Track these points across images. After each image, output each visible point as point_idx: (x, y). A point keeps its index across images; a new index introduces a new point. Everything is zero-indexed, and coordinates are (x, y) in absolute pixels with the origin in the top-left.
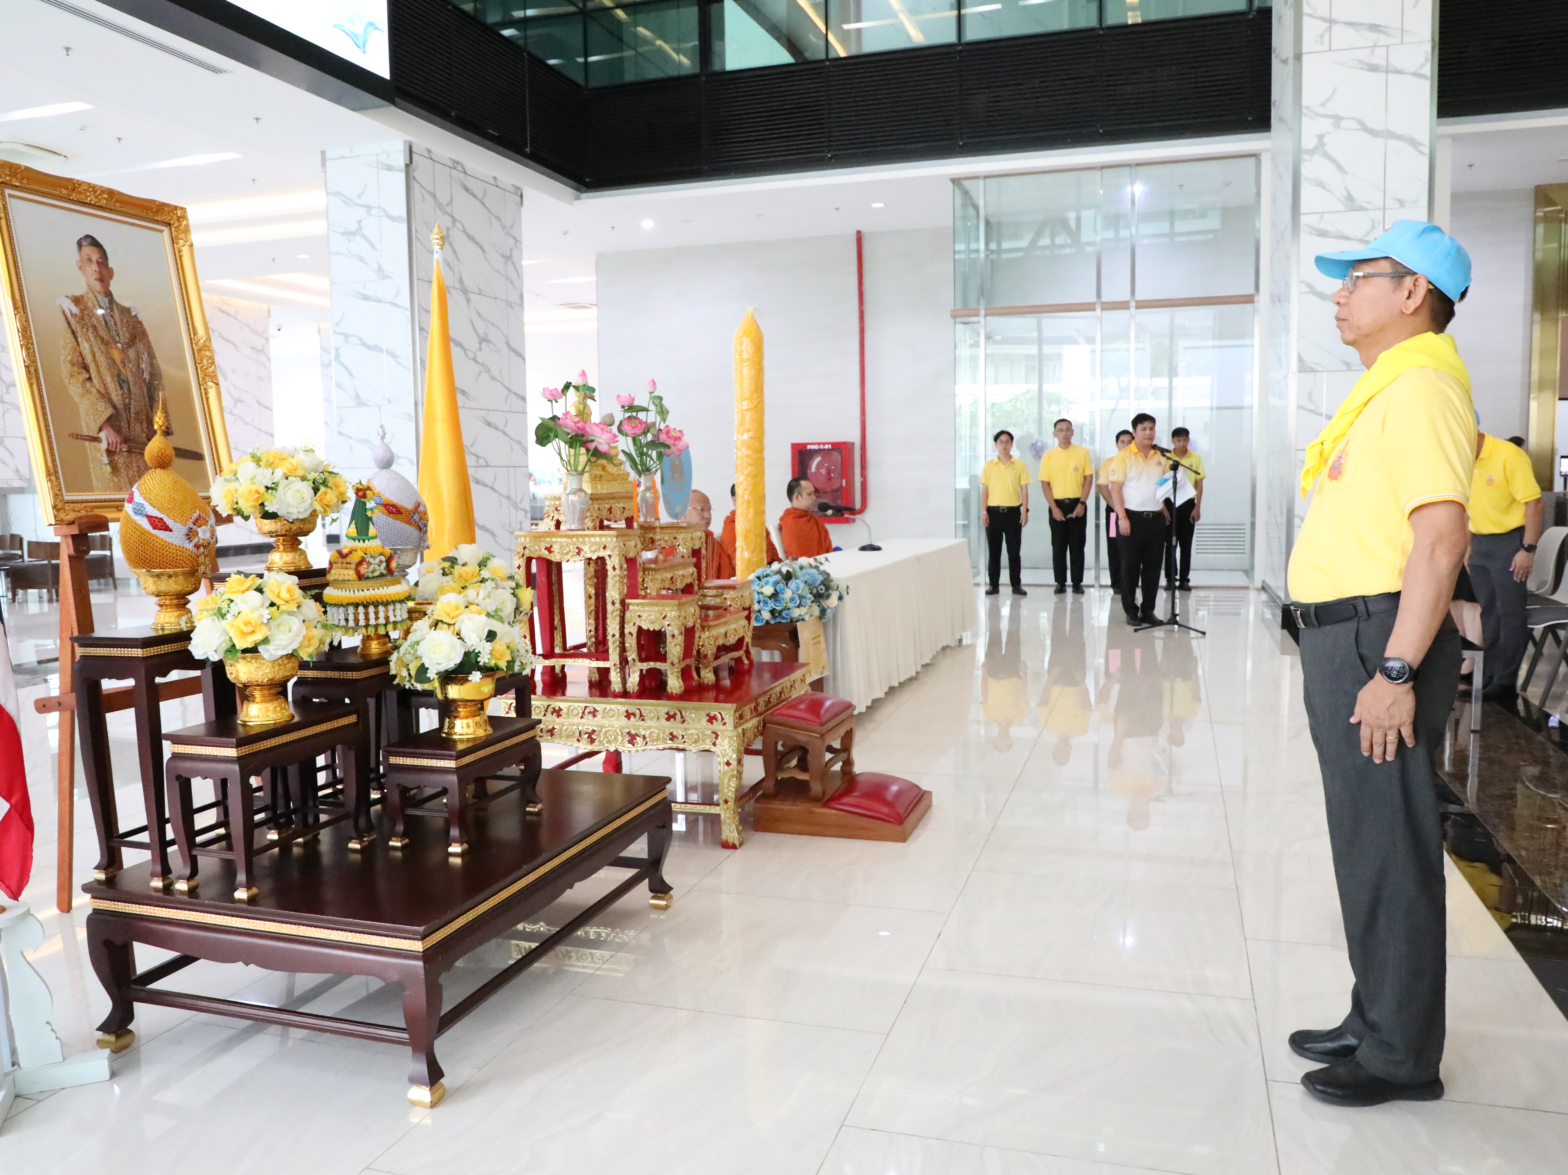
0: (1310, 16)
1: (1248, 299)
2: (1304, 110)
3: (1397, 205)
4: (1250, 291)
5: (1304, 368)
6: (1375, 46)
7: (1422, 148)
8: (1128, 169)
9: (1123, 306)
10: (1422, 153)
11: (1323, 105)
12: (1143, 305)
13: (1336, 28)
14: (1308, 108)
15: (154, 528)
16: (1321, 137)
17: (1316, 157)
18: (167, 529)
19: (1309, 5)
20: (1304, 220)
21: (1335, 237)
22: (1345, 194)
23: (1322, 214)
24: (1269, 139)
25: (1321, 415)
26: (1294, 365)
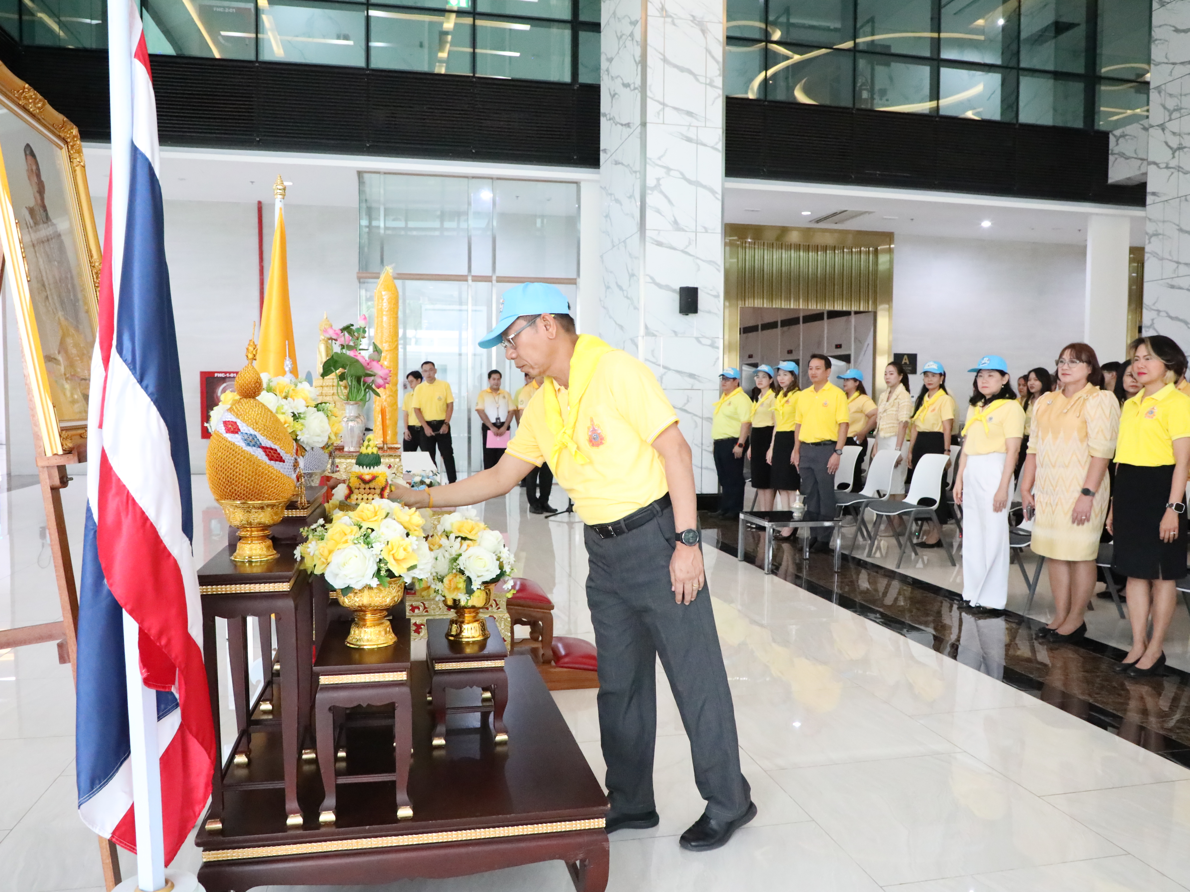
0: (652, 98)
1: (572, 282)
2: (648, 160)
3: (703, 230)
4: (573, 275)
5: (649, 333)
6: (690, 126)
7: (717, 195)
8: (466, 179)
9: (487, 279)
10: (717, 198)
11: (659, 158)
12: (500, 280)
13: (667, 109)
14: (650, 159)
15: (271, 459)
16: (658, 180)
17: (655, 192)
18: (281, 460)
19: (651, 92)
20: (648, 233)
21: (666, 247)
22: (673, 219)
23: (659, 231)
24: (599, 173)
25: (659, 365)
26: (642, 331)
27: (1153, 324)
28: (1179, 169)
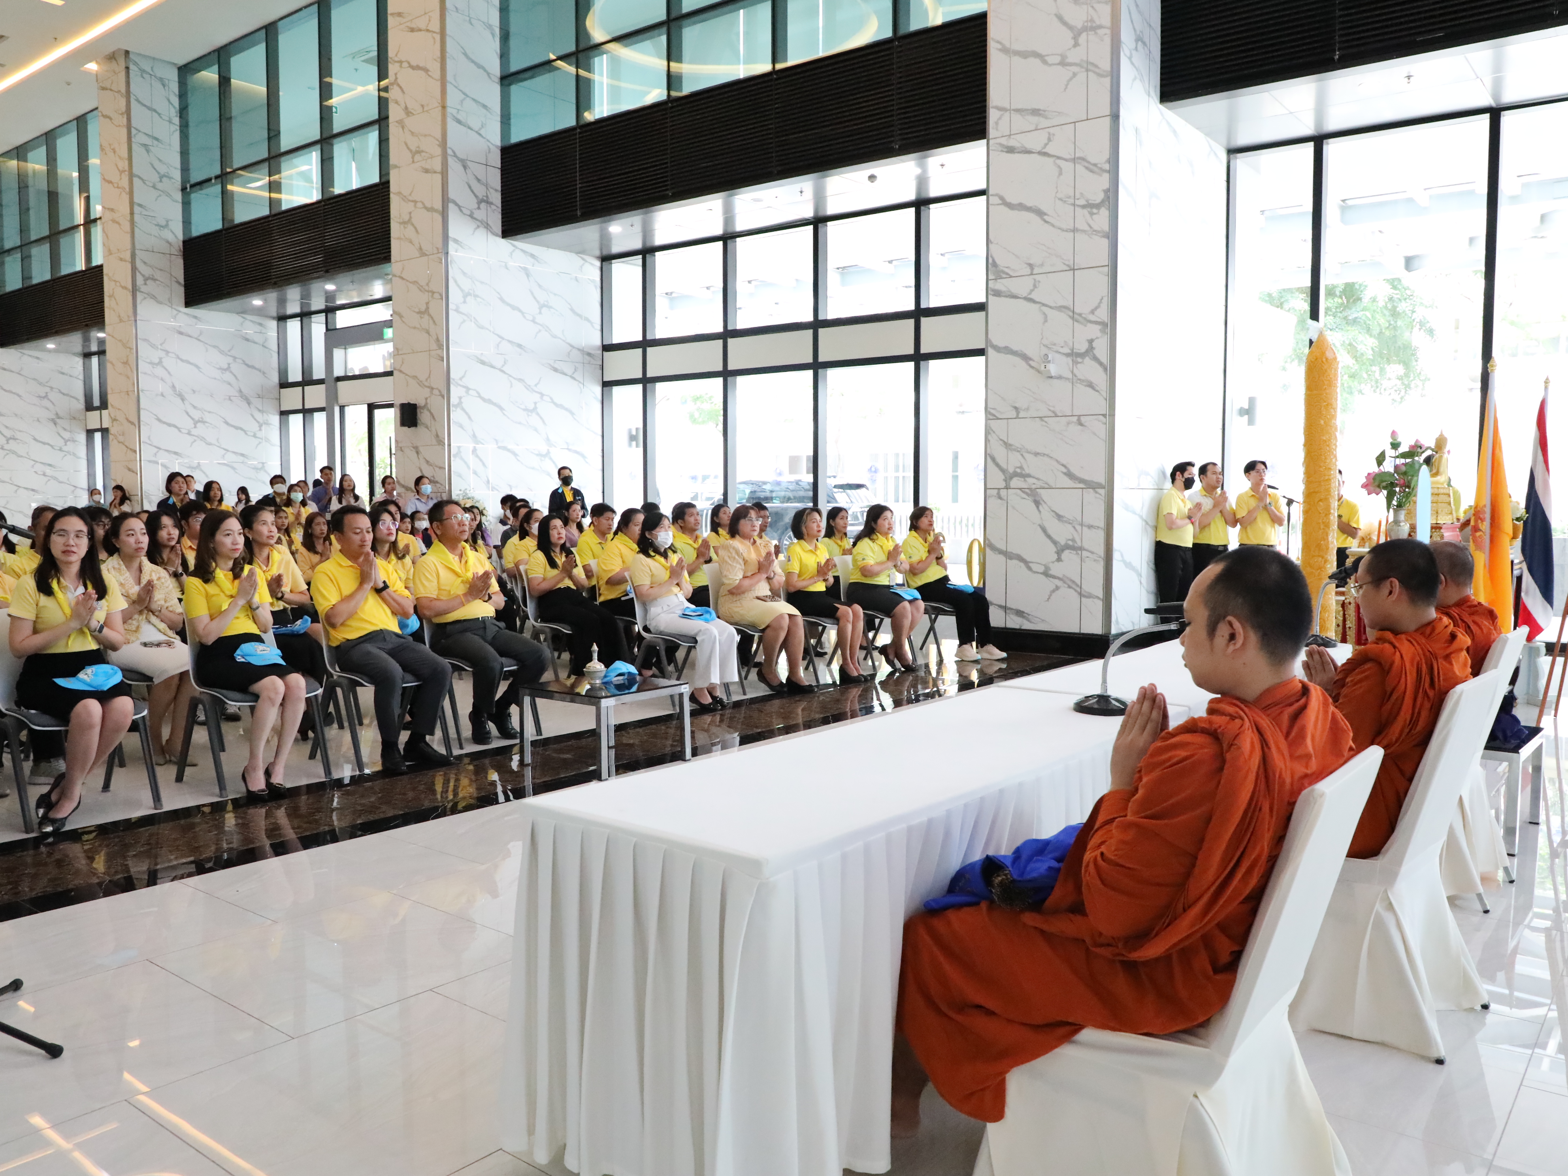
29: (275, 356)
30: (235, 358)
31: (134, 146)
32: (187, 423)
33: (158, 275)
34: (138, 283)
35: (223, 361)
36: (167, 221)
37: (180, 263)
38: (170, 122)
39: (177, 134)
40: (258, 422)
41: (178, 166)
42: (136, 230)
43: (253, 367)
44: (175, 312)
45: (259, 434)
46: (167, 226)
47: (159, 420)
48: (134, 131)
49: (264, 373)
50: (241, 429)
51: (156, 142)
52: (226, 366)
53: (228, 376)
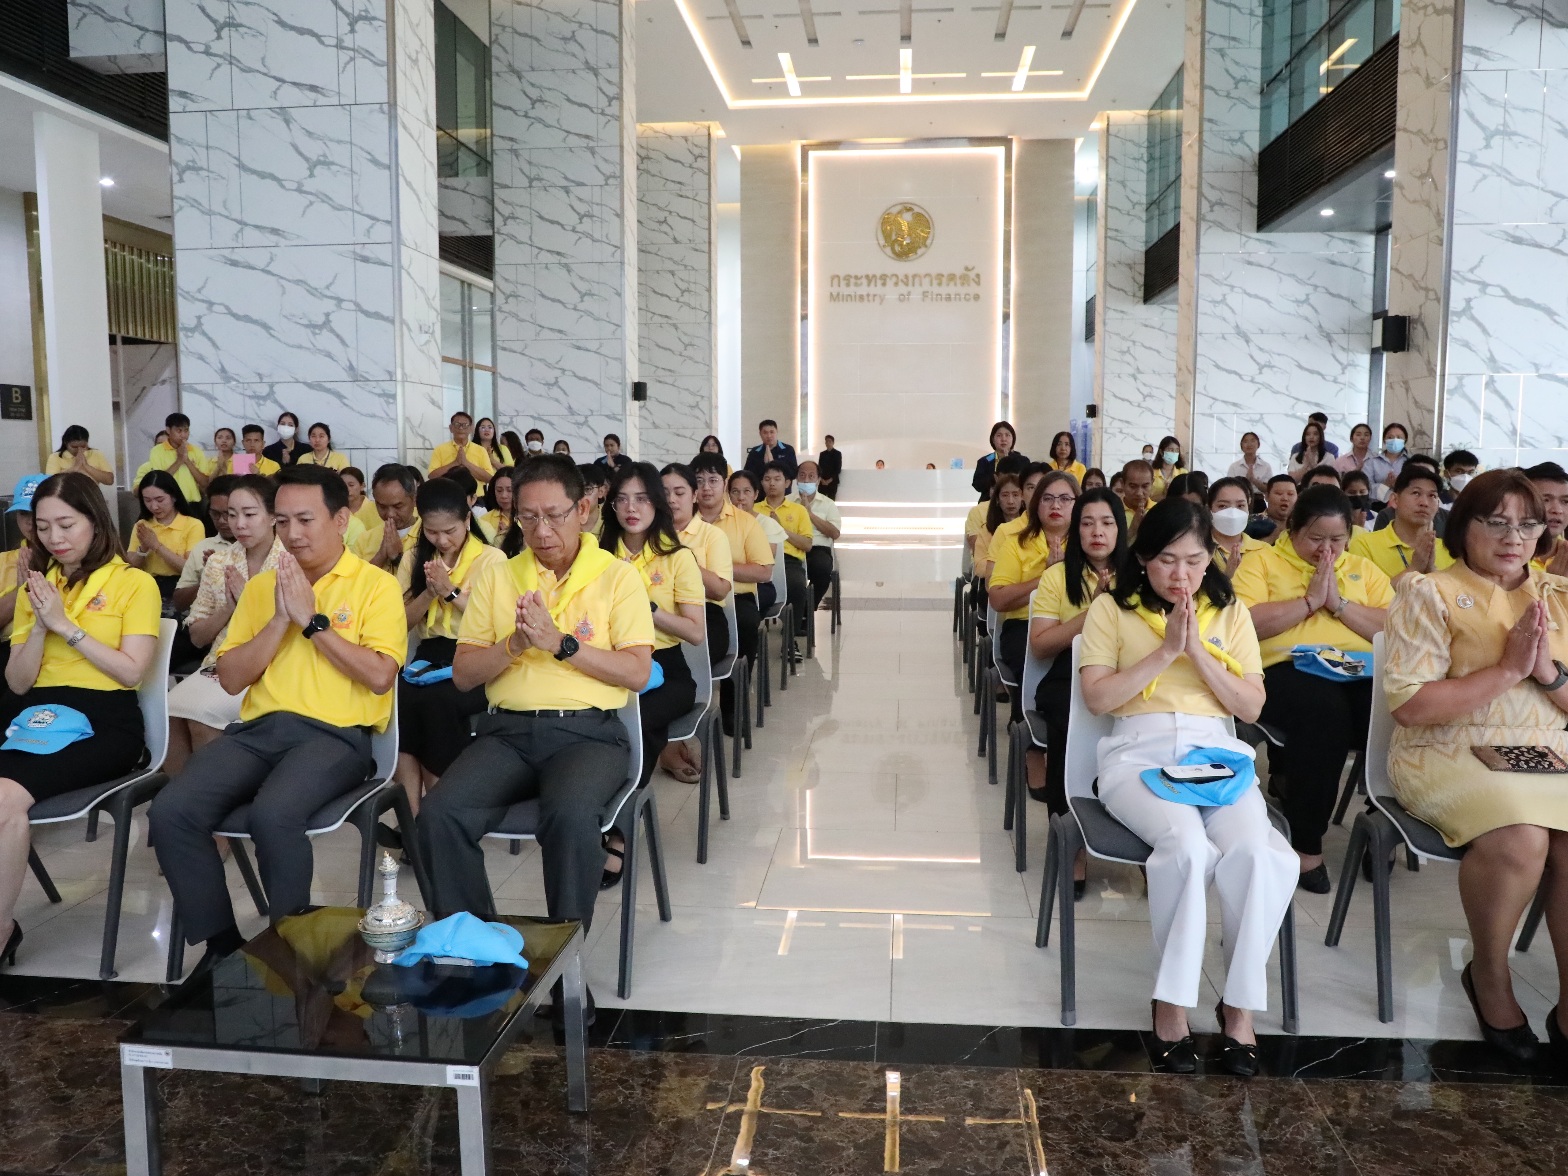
27: (199, 324)
28: (232, 60)
29: (1370, 280)
30: (1316, 287)
31: (1208, 53)
32: (1250, 369)
33: (1227, 198)
34: (1203, 211)
35: (1300, 292)
36: (1242, 133)
37: (1254, 180)
38: (1252, 14)
39: (1260, 27)
40: (1340, 363)
41: (1258, 64)
42: (1204, 149)
43: (1339, 296)
44: (1244, 239)
45: (1341, 379)
46: (1241, 139)
47: (1217, 366)
48: (1207, 36)
49: (1353, 302)
50: (1319, 373)
51: (1232, 43)
52: (1303, 298)
53: (1306, 310)
